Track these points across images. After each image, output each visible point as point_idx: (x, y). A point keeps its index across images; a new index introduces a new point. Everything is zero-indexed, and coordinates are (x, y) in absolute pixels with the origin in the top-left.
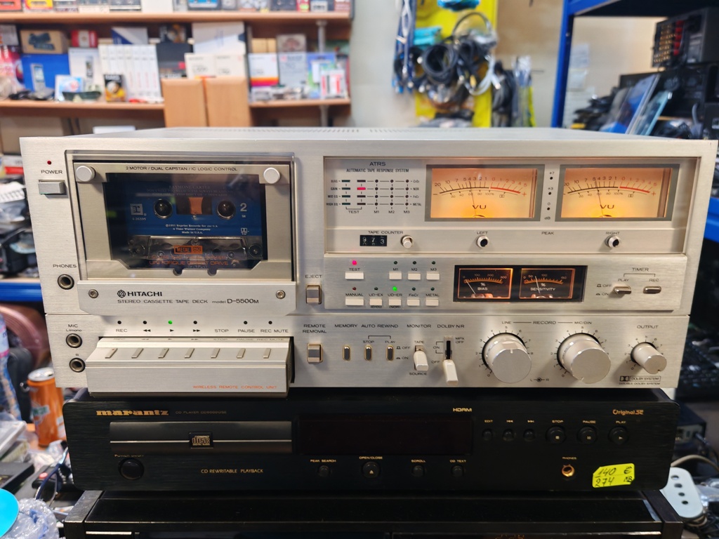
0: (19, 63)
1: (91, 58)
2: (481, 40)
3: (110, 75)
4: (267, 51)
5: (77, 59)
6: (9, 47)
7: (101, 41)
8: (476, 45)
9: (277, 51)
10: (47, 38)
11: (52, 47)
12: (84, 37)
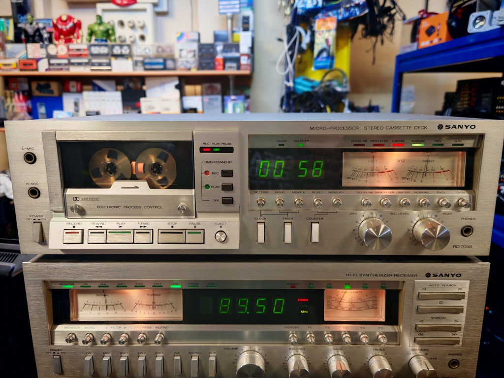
0: (29, 103)
1: (78, 99)
2: (339, 89)
3: (90, 112)
4: (195, 94)
5: (68, 100)
6: (23, 92)
7: (85, 87)
8: (335, 92)
9: (202, 94)
10: (48, 86)
11: (52, 92)
12: (73, 85)
